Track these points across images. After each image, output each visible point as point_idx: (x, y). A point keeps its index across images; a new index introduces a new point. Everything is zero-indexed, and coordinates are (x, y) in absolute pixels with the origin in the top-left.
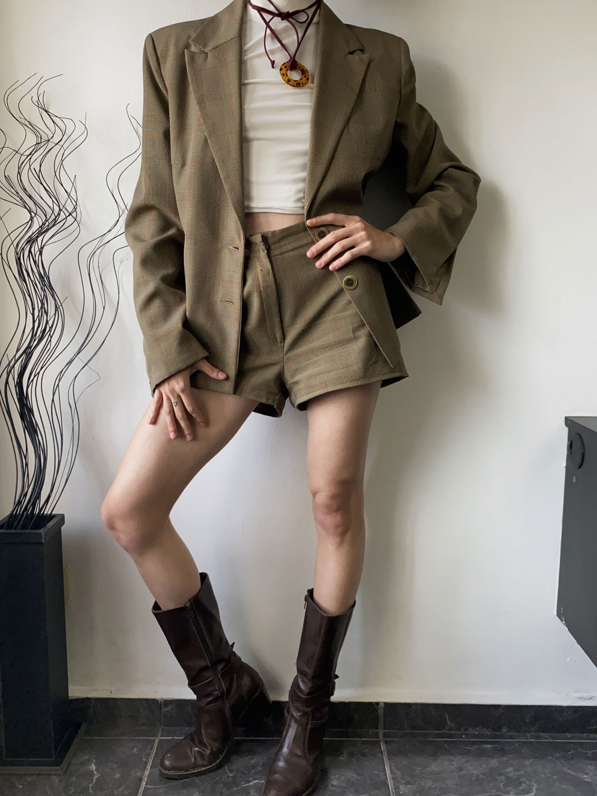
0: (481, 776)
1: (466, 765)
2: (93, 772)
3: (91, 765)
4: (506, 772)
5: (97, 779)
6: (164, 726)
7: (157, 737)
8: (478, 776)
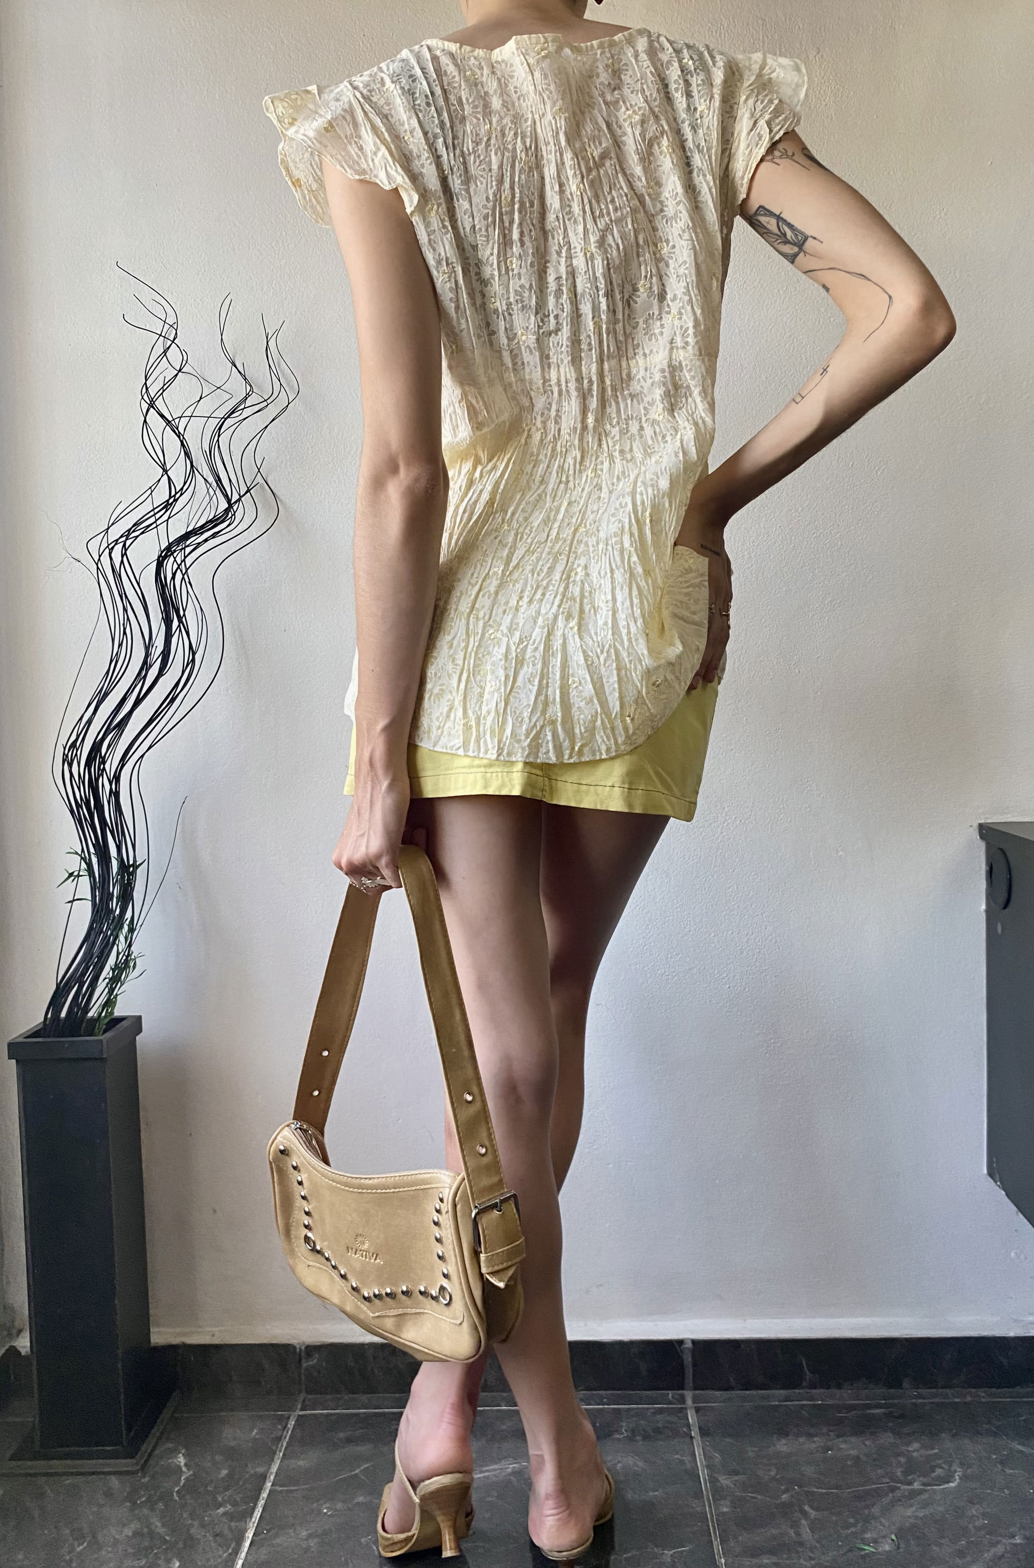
0: (863, 1458)
1: (837, 1441)
2: (180, 1468)
3: (176, 1457)
4: (908, 1451)
5: (187, 1479)
6: (308, 1392)
7: (295, 1411)
8: (858, 1458)
